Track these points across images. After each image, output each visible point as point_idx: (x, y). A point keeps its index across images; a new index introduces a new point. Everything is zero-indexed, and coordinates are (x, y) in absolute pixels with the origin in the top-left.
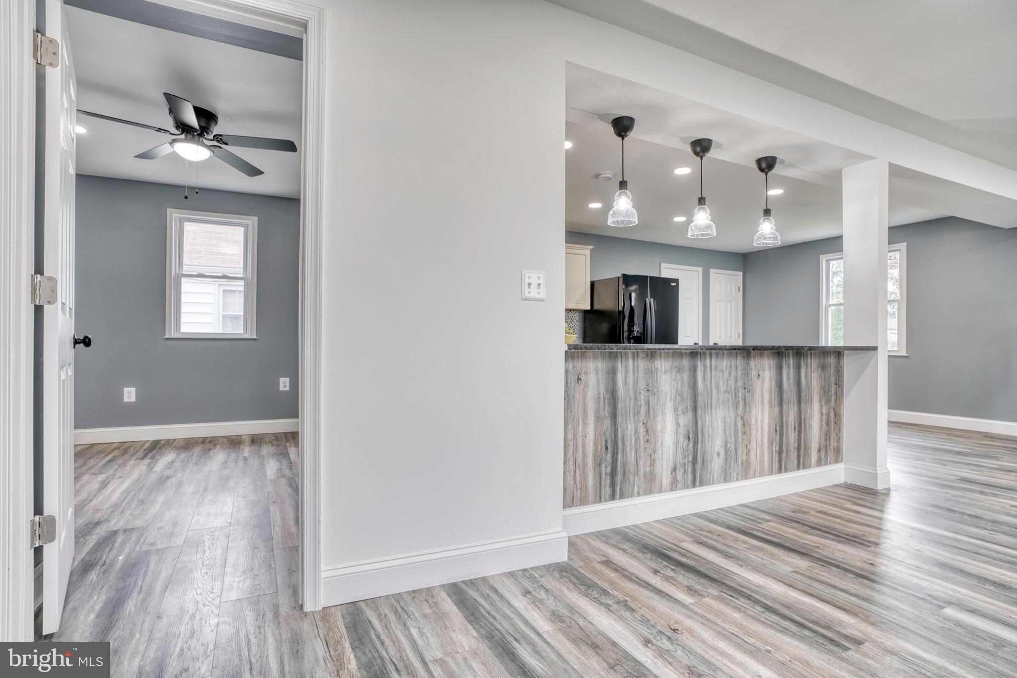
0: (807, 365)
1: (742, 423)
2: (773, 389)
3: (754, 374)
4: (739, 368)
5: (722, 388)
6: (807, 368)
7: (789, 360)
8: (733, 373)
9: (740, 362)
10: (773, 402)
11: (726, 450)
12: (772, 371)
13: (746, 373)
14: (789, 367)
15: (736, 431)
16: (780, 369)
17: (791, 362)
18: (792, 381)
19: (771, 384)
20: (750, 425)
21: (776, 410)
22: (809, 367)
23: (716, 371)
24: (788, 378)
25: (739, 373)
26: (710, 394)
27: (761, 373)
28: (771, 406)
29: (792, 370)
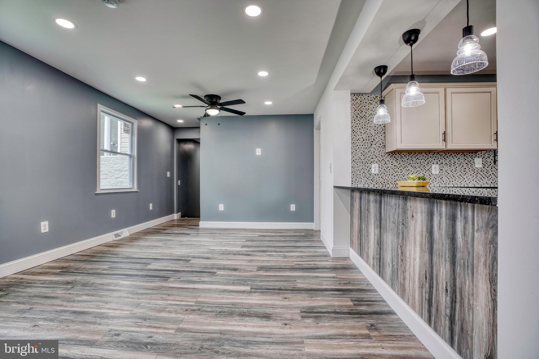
0: (466, 218)
1: (401, 251)
2: (424, 234)
3: (409, 214)
4: (401, 207)
5: (392, 219)
6: (466, 222)
7: (441, 207)
8: (397, 209)
9: (401, 202)
10: (424, 246)
11: (393, 266)
12: (423, 215)
13: (405, 211)
14: (440, 214)
15: (398, 255)
16: (431, 215)
17: (444, 209)
18: (443, 232)
19: (422, 227)
20: (405, 257)
21: (427, 256)
22: (470, 222)
23: (389, 206)
24: (440, 228)
25: (400, 211)
26: (386, 220)
27: (414, 214)
28: (421, 249)
29: (444, 219)
